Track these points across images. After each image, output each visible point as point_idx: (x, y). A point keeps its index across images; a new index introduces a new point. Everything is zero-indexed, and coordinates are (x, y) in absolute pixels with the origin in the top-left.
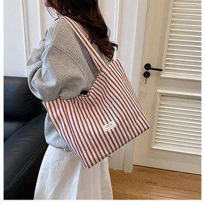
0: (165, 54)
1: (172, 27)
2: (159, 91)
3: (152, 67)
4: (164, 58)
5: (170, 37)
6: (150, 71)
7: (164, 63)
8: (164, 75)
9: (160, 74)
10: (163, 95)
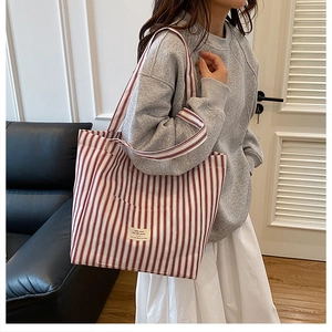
0: (286, 74)
1: (295, 31)
2: (279, 134)
3: (266, 96)
4: (286, 81)
5: (293, 47)
6: (263, 103)
7: (285, 89)
8: (286, 107)
9: (279, 107)
10: (285, 140)
